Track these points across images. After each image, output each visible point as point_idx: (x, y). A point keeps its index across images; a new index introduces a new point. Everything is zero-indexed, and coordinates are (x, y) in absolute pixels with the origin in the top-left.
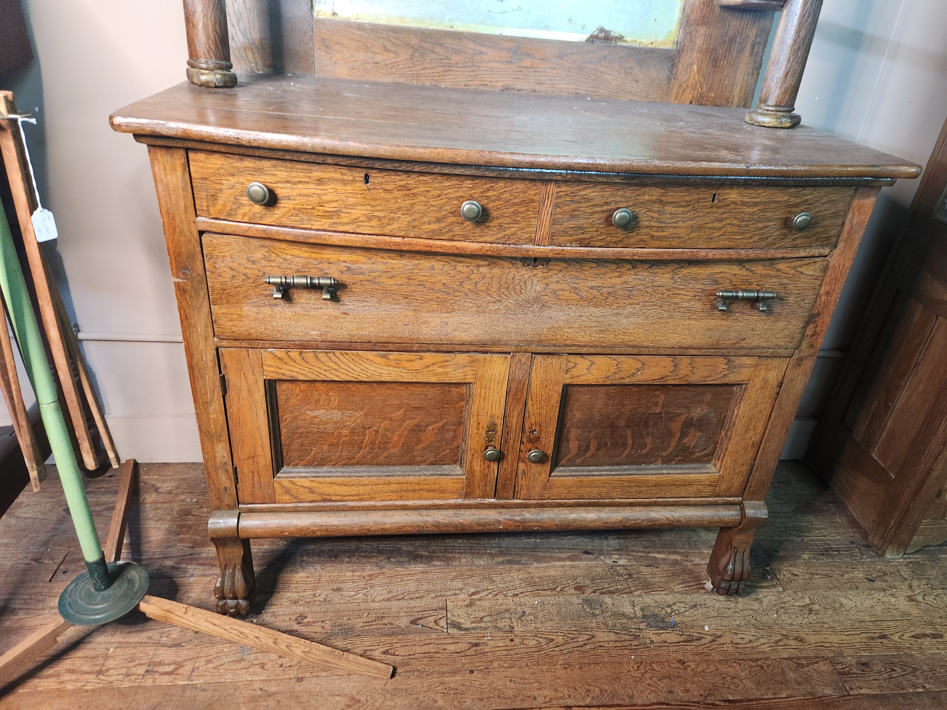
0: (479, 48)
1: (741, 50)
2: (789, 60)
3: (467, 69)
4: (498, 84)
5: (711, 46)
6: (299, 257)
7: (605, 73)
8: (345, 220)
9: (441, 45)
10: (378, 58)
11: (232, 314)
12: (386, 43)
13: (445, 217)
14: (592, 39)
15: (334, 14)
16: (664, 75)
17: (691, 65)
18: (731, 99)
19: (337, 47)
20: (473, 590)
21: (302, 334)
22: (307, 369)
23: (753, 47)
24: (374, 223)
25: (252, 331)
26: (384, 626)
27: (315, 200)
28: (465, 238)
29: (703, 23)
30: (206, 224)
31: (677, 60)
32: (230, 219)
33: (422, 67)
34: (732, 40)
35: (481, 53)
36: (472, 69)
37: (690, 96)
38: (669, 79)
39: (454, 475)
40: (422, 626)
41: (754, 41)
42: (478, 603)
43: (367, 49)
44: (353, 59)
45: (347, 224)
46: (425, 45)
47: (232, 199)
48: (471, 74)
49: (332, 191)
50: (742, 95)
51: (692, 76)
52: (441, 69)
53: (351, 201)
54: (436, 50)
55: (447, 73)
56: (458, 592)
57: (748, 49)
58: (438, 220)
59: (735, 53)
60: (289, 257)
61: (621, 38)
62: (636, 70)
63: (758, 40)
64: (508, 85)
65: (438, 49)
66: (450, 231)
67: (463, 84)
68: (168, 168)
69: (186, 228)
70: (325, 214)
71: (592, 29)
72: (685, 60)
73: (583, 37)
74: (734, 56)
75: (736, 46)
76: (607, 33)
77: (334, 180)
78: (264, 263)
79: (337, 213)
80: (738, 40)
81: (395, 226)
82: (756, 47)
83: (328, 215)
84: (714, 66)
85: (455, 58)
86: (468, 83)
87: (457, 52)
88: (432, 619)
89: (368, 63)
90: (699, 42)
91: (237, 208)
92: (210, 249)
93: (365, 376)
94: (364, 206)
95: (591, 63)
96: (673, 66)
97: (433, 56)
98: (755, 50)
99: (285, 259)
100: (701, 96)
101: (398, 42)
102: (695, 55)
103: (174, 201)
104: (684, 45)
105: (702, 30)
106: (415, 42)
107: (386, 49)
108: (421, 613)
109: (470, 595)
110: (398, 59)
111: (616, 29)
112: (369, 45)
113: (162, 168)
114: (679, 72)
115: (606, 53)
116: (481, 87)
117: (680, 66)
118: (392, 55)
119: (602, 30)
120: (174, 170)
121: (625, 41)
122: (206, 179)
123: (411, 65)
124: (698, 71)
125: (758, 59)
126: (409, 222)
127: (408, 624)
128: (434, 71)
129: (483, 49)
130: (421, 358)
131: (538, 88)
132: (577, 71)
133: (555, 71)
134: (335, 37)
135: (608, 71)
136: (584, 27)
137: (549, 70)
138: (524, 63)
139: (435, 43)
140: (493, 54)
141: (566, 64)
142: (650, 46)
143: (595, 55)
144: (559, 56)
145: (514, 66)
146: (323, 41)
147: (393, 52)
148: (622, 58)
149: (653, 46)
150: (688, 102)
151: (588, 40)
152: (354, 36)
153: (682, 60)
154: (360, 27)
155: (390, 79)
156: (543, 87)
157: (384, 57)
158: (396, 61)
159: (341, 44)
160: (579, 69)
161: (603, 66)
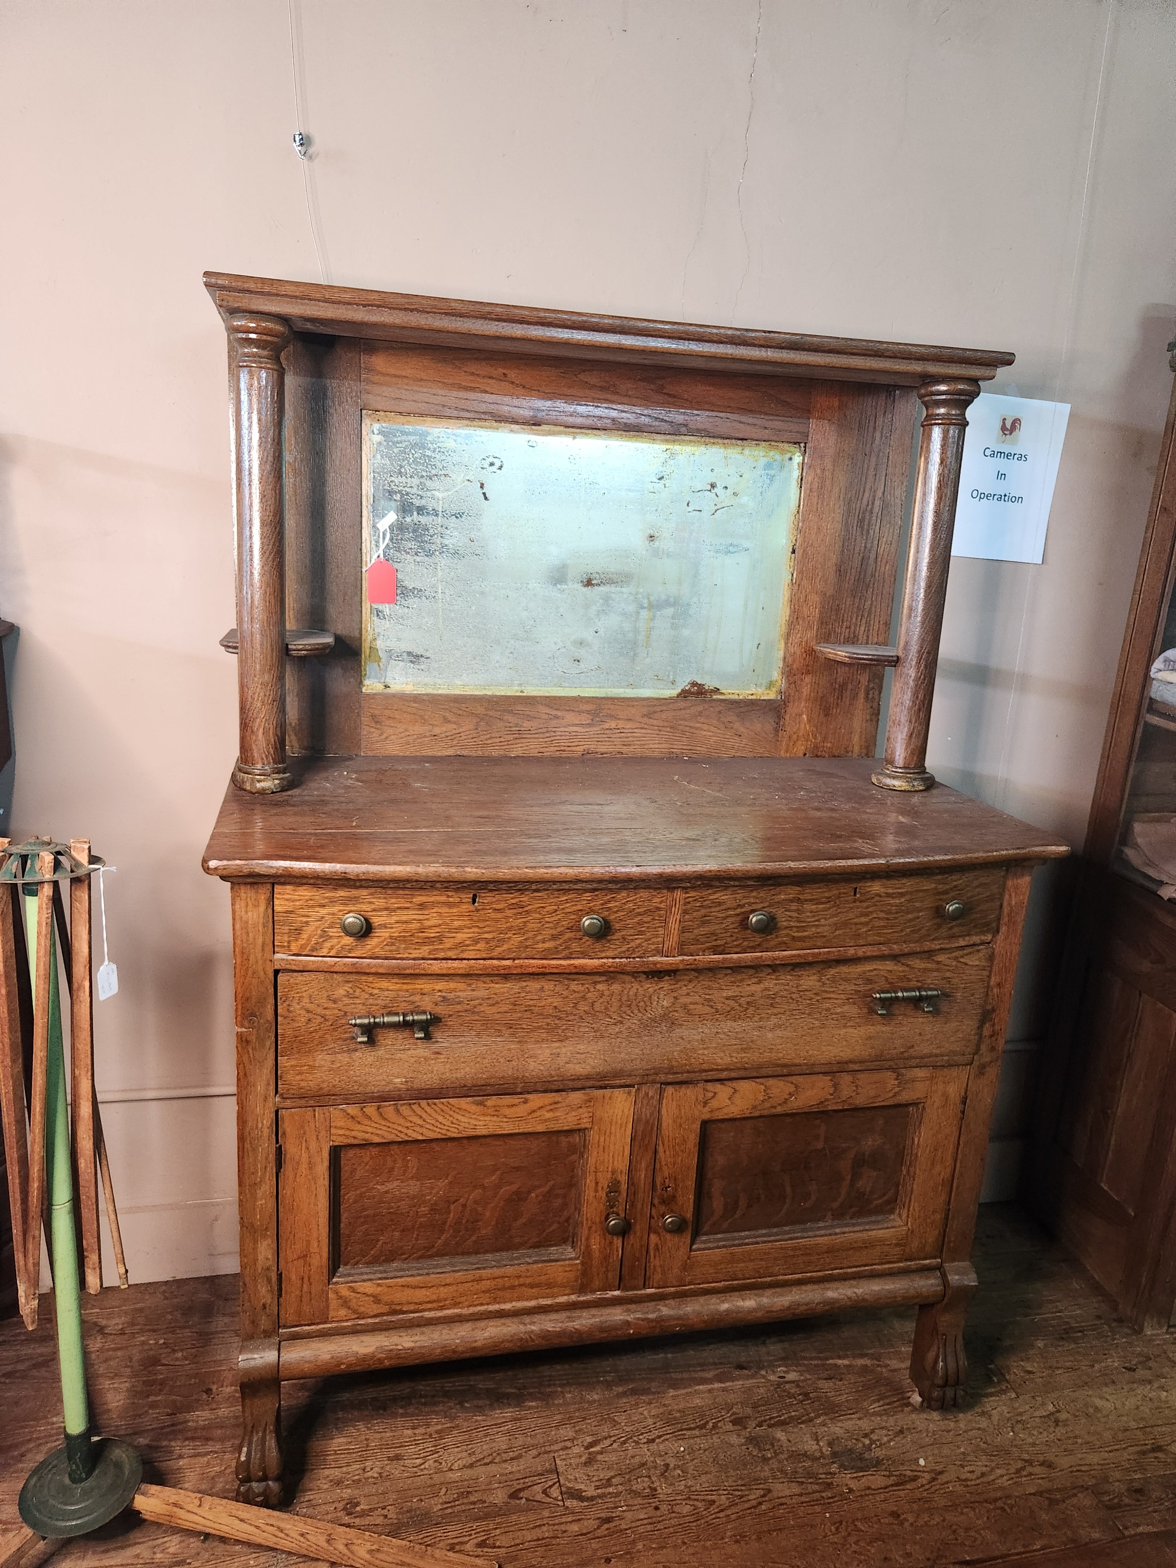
0: (554, 712)
1: (855, 697)
2: (910, 722)
3: (541, 735)
4: (578, 749)
5: (820, 694)
6: (388, 990)
7: (702, 730)
8: (448, 946)
9: (511, 711)
10: (437, 731)
11: (301, 1066)
12: (447, 714)
13: (561, 934)
14: (684, 694)
15: (386, 687)
16: (769, 726)
17: (800, 715)
18: (850, 748)
19: (390, 722)
20: (589, 1439)
21: (384, 1083)
22: (385, 1128)
23: (867, 694)
24: (481, 946)
25: (325, 1085)
26: (472, 1507)
27: (415, 926)
28: (584, 955)
29: (808, 672)
30: (285, 962)
31: (783, 711)
32: (314, 954)
33: (488, 736)
34: (843, 687)
35: (557, 717)
36: (548, 735)
37: (803, 747)
38: (776, 731)
39: (565, 1260)
40: (527, 1500)
41: (867, 686)
42: (599, 1457)
43: (424, 722)
44: (408, 733)
45: (450, 949)
46: (491, 713)
47: (319, 932)
48: (547, 740)
49: (435, 915)
50: (862, 743)
51: (803, 726)
52: (511, 737)
53: (456, 924)
54: (505, 718)
55: (518, 741)
56: (569, 1444)
57: (862, 695)
58: (554, 938)
59: (848, 700)
60: (376, 991)
61: (716, 691)
62: (737, 725)
63: (872, 685)
64: (589, 749)
65: (508, 717)
66: (567, 948)
67: (537, 751)
68: (250, 904)
69: (260, 968)
71: (683, 684)
72: (792, 710)
73: (674, 692)
74: (847, 703)
75: (848, 692)
76: (700, 686)
77: (439, 903)
78: (347, 1001)
79: (440, 939)
80: (850, 687)
81: (505, 947)
82: (871, 692)
83: (428, 941)
84: (826, 715)
85: (527, 725)
86: (542, 750)
87: (530, 718)
88: (538, 1488)
89: (425, 737)
90: (806, 691)
91: (324, 941)
92: (286, 990)
93: (456, 1130)
94: (469, 928)
95: (685, 720)
96: (779, 717)
97: (501, 724)
98: (870, 696)
99: (371, 994)
100: (816, 747)
101: (461, 712)
102: (803, 704)
103: (251, 939)
104: (791, 696)
105: (808, 679)
106: (481, 710)
107: (446, 720)
108: (522, 1481)
109: (587, 1448)
110: (461, 730)
111: (709, 683)
112: (426, 717)
113: (243, 904)
114: (787, 723)
115: (700, 708)
116: (558, 753)
117: (787, 717)
118: (455, 726)
119: (694, 684)
120: (256, 906)
121: (722, 694)
122: (291, 912)
123: (475, 735)
124: (809, 721)
125: (875, 705)
126: (521, 942)
127: (506, 1500)
128: (502, 740)
129: (559, 713)
130: (526, 1102)
131: (624, 749)
132: (668, 729)
133: (643, 731)
134: (387, 712)
135: (705, 727)
136: (673, 682)
137: (636, 731)
138: (607, 726)
139: (504, 711)
140: (571, 717)
141: (655, 722)
142: (750, 697)
143: (688, 712)
144: (648, 715)
145: (595, 729)
146: (373, 716)
147: (455, 723)
148: (720, 712)
149: (754, 697)
150: (801, 755)
151: (679, 695)
152: (409, 709)
153: (789, 710)
154: (416, 699)
155: (450, 752)
156: (631, 748)
157: (444, 729)
158: (457, 731)
159: (394, 718)
160: (671, 728)
161: (699, 723)
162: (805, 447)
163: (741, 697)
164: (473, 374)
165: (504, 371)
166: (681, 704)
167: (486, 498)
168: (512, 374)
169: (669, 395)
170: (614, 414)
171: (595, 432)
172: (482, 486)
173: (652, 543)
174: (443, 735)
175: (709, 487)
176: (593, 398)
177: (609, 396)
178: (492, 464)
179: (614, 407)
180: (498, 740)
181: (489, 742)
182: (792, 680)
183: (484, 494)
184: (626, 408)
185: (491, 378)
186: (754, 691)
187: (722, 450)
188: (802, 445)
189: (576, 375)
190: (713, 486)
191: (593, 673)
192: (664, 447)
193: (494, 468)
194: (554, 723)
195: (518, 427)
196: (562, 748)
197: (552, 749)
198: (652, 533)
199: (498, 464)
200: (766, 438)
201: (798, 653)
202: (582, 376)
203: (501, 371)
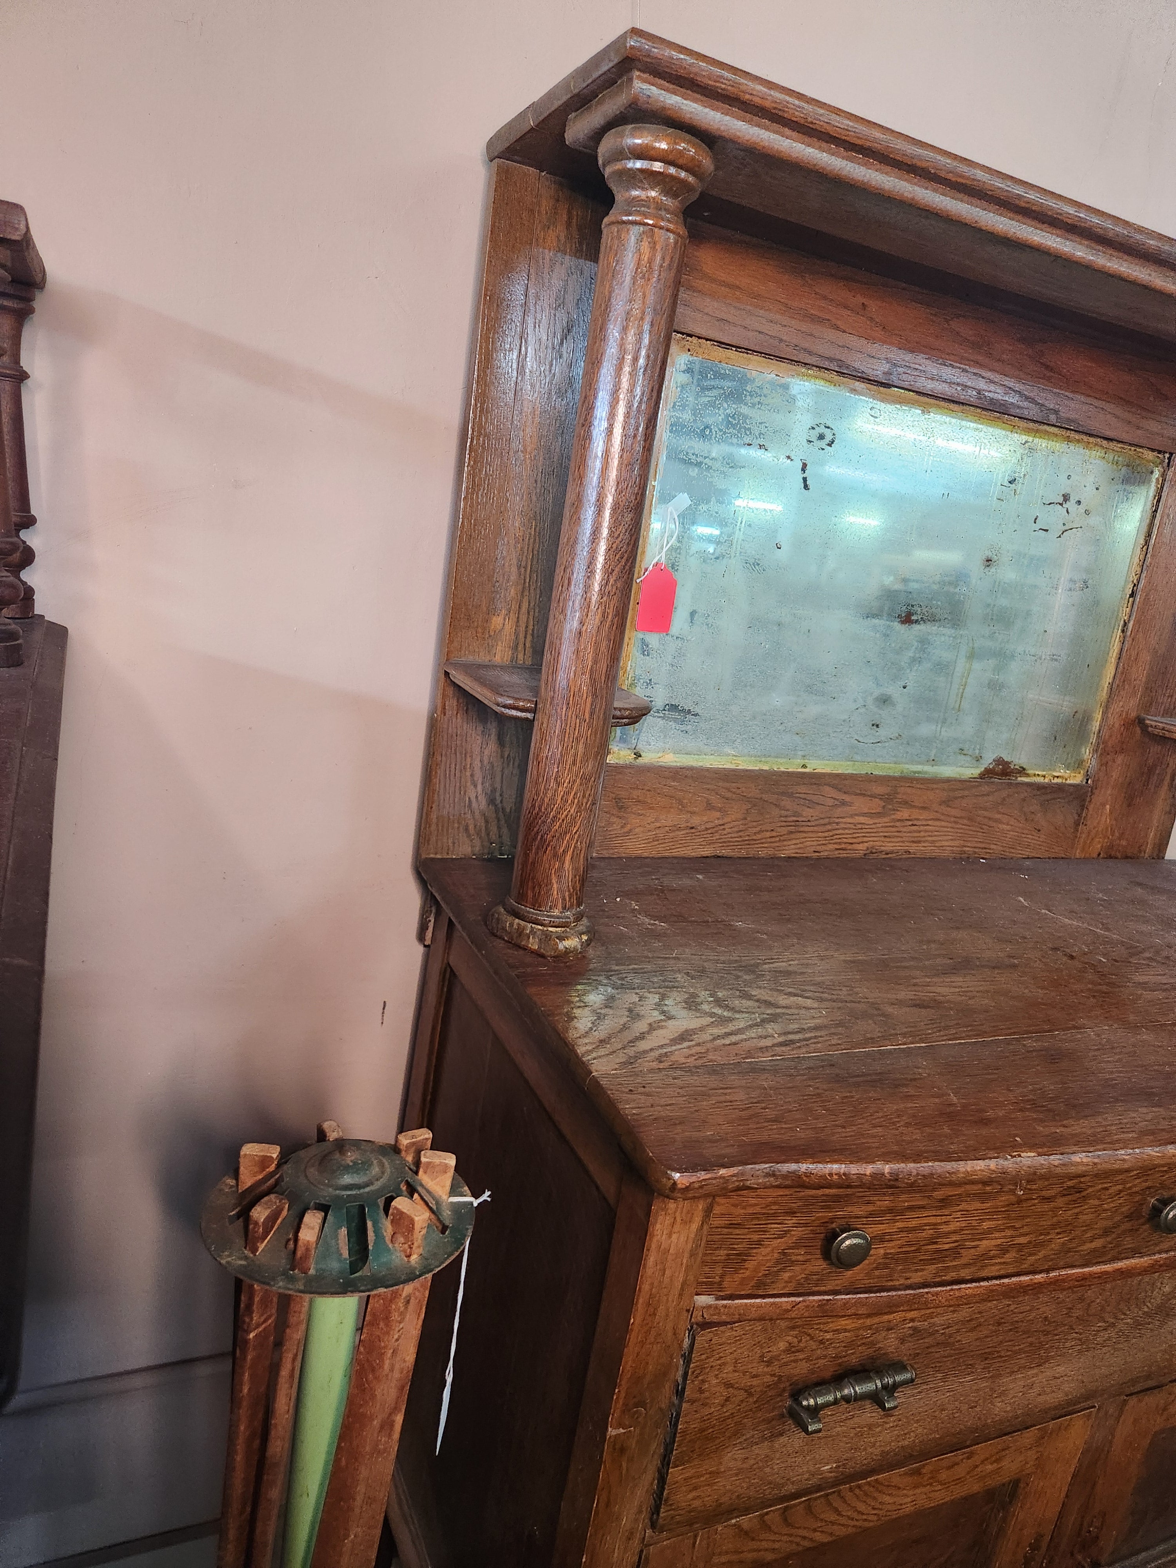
0: (841, 796)
3: (821, 828)
4: (860, 847)
5: (1128, 779)
6: (846, 1331)
7: (1001, 822)
8: (963, 1261)
9: (791, 795)
10: (695, 821)
11: (698, 1477)
12: (713, 798)
13: (1116, 1226)
14: (988, 773)
15: (637, 755)
16: (1070, 820)
17: (1103, 805)
18: (1143, 849)
19: (638, 808)
21: (806, 1476)
22: (785, 1538)
24: (1009, 1257)
25: (725, 1498)
27: (928, 1233)
28: (1136, 1252)
29: (1122, 751)
30: (711, 1311)
31: (1088, 799)
32: (760, 1292)
33: (758, 829)
34: (1151, 770)
35: (844, 803)
37: (1099, 846)
38: (1077, 824)
43: (682, 808)
44: (658, 825)
45: (966, 1266)
46: (765, 797)
47: (776, 1255)
48: (826, 834)
49: (959, 1214)
50: (1156, 841)
51: (1103, 819)
52: (784, 830)
53: (986, 1225)
54: (783, 803)
55: (793, 836)
58: (1106, 1232)
59: (1153, 786)
60: (828, 1336)
61: (1022, 771)
62: (1038, 817)
64: (872, 847)
65: (786, 802)
66: (1117, 1246)
67: (813, 849)
68: (679, 1220)
69: (669, 1326)
70: (935, 1256)
71: (988, 760)
72: (1098, 798)
73: (976, 772)
74: (1152, 790)
75: (1156, 777)
76: (1006, 764)
77: (968, 1195)
78: (786, 1358)
79: (955, 1252)
81: (1041, 1255)
83: (940, 1256)
84: (1129, 805)
85: (807, 813)
86: (818, 848)
87: (812, 804)
89: (680, 829)
90: (1115, 775)
91: (779, 1271)
92: (703, 1357)
93: (875, 1518)
94: (1003, 1230)
95: (985, 809)
96: (1083, 807)
97: (776, 812)
99: (821, 1342)
100: (1111, 847)
101: (729, 795)
102: (1109, 792)
103: (666, 1280)
104: (1098, 780)
105: (1120, 759)
106: (753, 792)
107: (710, 807)
110: (725, 820)
111: (1018, 759)
112: (685, 801)
113: (668, 1220)
114: (1089, 815)
115: (1004, 794)
116: (837, 852)
117: (1091, 807)
118: (718, 814)
119: (999, 761)
120: (686, 1222)
121: (1028, 775)
122: (738, 1225)
123: (741, 828)
124: (1111, 812)
126: (1064, 1244)
128: (774, 834)
129: (847, 798)
131: (913, 848)
132: (965, 821)
133: (938, 823)
134: (635, 794)
135: (1005, 819)
136: (978, 759)
137: (930, 823)
138: (899, 815)
139: (783, 794)
140: (860, 804)
141: (953, 812)
142: (1056, 781)
143: (990, 798)
144: (946, 802)
145: (886, 820)
146: (618, 799)
147: (720, 810)
148: (1024, 800)
149: (1059, 781)
150: (1095, 855)
151: (982, 776)
152: (666, 790)
153: (1094, 797)
154: (677, 774)
155: (707, 852)
156: (920, 847)
157: (705, 819)
158: (721, 822)
159: (645, 802)
160: (970, 819)
161: (1000, 813)
162: (1169, 459)
163: (1046, 780)
164: (825, 298)
165: (864, 300)
166: (985, 789)
167: (806, 487)
168: (873, 306)
169: (1047, 367)
170: (982, 384)
171: (952, 406)
172: (804, 468)
173: (988, 569)
174: (703, 827)
175: (1061, 500)
176: (962, 358)
177: (980, 358)
178: (821, 437)
179: (984, 374)
180: (768, 834)
181: (759, 836)
182: (1104, 761)
183: (805, 480)
184: (997, 377)
185: (846, 307)
186: (1061, 773)
187: (1082, 451)
188: (1167, 455)
189: (947, 321)
190: (1066, 498)
191: (892, 742)
192: (1024, 438)
193: (823, 443)
194: (839, 811)
195: (863, 385)
196: (843, 846)
197: (831, 847)
198: (988, 554)
199: (829, 437)
200: (1136, 441)
201: (1117, 725)
202: (955, 325)
203: (860, 299)
